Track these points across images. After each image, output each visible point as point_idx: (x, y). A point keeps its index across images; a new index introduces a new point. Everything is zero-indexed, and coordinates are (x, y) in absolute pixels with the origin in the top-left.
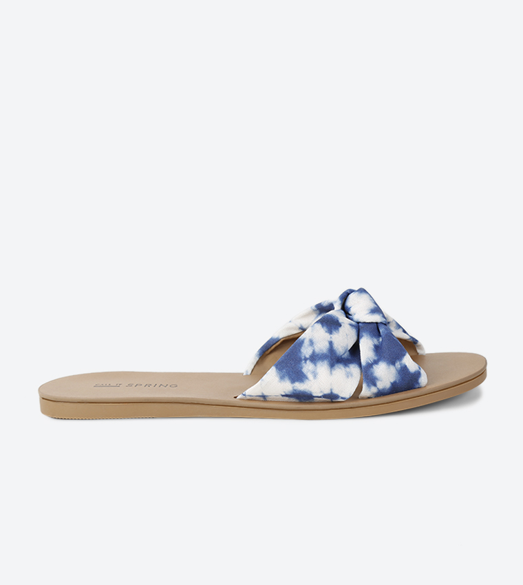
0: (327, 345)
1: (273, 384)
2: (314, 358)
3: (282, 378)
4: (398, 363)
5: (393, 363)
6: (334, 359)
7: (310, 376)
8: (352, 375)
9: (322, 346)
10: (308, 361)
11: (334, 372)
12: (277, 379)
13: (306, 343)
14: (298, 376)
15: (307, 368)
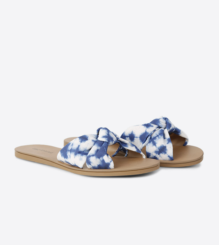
0: (77, 146)
1: (60, 157)
2: (71, 151)
3: (62, 156)
4: (101, 158)
5: (99, 158)
6: (78, 152)
7: (69, 157)
8: (82, 160)
9: (75, 147)
10: (69, 151)
11: (76, 157)
12: (61, 156)
13: (71, 144)
14: (66, 156)
15: (69, 154)
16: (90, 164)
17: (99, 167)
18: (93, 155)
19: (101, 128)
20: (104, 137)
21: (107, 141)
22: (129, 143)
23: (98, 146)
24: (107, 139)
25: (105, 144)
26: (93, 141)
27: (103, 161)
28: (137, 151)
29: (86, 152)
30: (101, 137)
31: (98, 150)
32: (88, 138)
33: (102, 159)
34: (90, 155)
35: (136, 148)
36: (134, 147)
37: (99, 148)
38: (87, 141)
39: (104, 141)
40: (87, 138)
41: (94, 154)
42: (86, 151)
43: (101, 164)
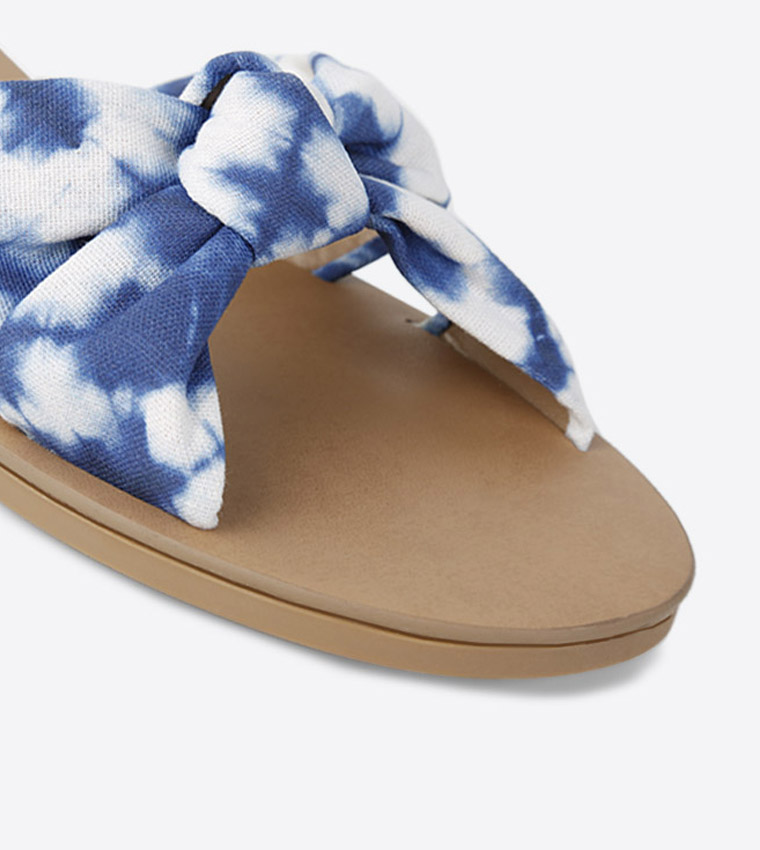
16: (14, 403)
17: (88, 459)
18: (63, 334)
19: (251, 63)
20: (236, 175)
21: (248, 229)
22: (481, 270)
23: (149, 252)
24: (256, 206)
25: (216, 260)
26: (124, 168)
27: (134, 428)
28: (531, 362)
29: (28, 259)
30: (216, 164)
31: (129, 293)
32: (90, 131)
33: (127, 407)
34: (41, 320)
35: (538, 323)
36: (518, 316)
37: (152, 274)
38: (63, 158)
39: (225, 219)
40: (83, 124)
41: (80, 323)
42: (29, 248)
43: (113, 440)
